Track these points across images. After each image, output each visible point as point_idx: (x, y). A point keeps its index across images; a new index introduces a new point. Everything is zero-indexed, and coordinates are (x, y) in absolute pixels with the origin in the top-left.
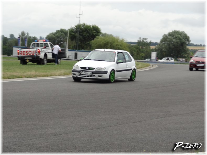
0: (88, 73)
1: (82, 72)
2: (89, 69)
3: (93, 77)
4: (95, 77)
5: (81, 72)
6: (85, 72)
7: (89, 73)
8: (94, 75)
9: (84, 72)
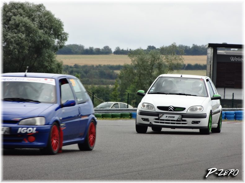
0: (174, 117)
1: (162, 116)
2: (174, 111)
3: (182, 124)
4: (186, 124)
5: (160, 116)
6: (168, 115)
7: (177, 117)
8: (185, 121)
9: (165, 115)
